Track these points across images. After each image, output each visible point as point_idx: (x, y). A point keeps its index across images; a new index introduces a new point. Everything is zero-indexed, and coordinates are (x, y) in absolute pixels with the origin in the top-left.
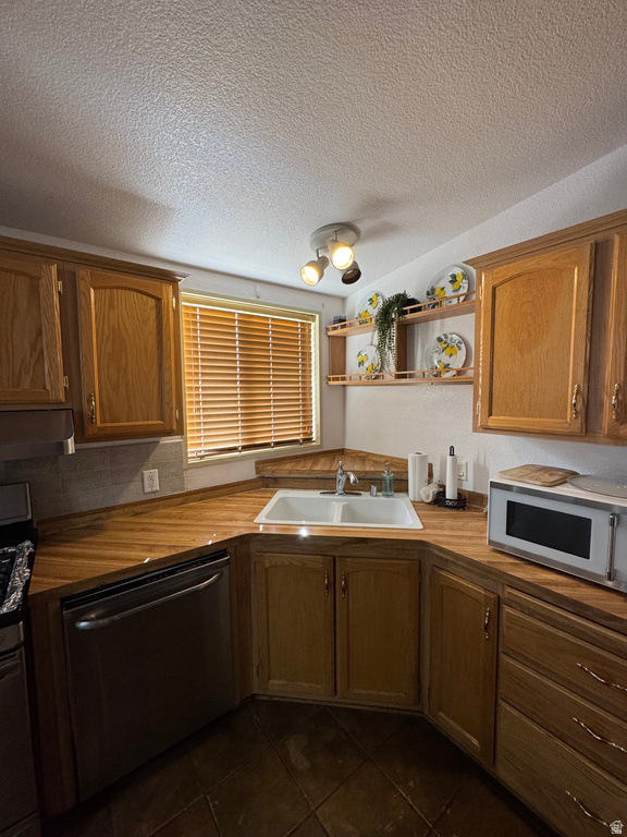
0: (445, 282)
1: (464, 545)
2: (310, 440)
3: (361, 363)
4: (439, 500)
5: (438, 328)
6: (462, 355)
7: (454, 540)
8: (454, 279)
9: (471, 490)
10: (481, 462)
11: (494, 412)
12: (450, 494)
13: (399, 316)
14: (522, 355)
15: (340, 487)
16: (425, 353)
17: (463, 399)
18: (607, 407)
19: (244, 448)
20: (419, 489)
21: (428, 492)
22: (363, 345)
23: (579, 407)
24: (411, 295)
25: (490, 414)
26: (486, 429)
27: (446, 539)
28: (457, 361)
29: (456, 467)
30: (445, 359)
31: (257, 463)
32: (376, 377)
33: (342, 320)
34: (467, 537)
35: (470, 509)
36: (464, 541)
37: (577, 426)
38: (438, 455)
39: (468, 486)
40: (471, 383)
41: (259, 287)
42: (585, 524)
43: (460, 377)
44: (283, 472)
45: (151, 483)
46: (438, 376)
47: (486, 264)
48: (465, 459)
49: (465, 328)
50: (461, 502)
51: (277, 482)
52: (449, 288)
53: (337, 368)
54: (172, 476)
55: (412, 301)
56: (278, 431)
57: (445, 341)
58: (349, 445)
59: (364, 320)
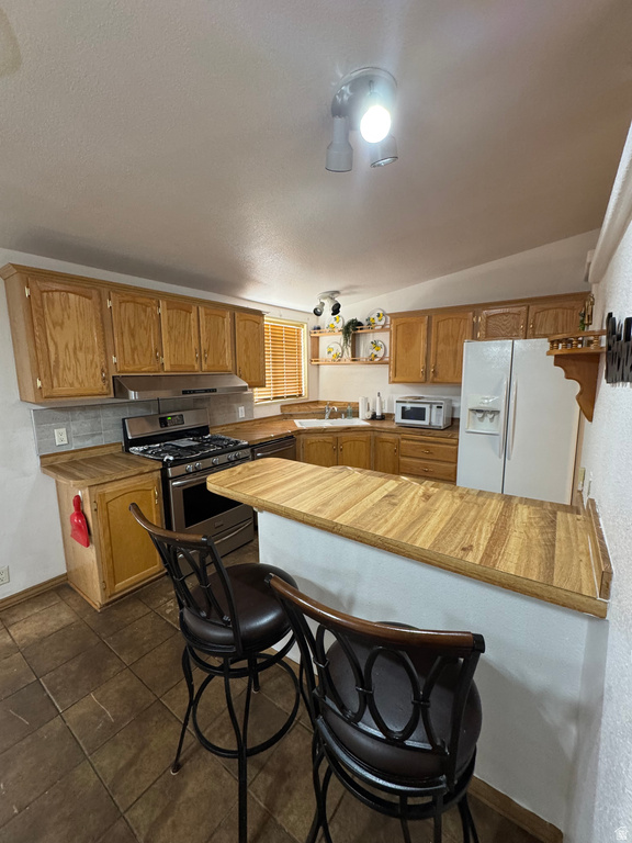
0: (375, 316)
2: (300, 395)
3: (329, 352)
4: (374, 417)
5: (371, 337)
6: (382, 351)
8: (379, 315)
12: (378, 414)
13: (353, 330)
14: (406, 352)
15: (327, 416)
16: (365, 349)
17: (384, 371)
18: (431, 372)
19: (274, 398)
20: (364, 414)
21: (369, 415)
22: (332, 342)
23: (423, 372)
24: (359, 320)
25: (396, 376)
26: (394, 382)
28: (381, 354)
29: (381, 403)
30: (375, 353)
31: (282, 406)
32: (338, 359)
33: (319, 328)
35: (387, 419)
38: (372, 397)
39: (386, 411)
40: (387, 363)
41: (282, 311)
42: (424, 410)
43: (382, 362)
44: (295, 410)
45: (241, 413)
46: (371, 361)
47: (394, 316)
48: (385, 398)
49: (384, 338)
50: (383, 417)
51: (292, 416)
52: (377, 319)
53: (315, 355)
54: (249, 411)
55: (360, 324)
56: (287, 389)
57: (375, 343)
58: (321, 398)
59: (332, 330)
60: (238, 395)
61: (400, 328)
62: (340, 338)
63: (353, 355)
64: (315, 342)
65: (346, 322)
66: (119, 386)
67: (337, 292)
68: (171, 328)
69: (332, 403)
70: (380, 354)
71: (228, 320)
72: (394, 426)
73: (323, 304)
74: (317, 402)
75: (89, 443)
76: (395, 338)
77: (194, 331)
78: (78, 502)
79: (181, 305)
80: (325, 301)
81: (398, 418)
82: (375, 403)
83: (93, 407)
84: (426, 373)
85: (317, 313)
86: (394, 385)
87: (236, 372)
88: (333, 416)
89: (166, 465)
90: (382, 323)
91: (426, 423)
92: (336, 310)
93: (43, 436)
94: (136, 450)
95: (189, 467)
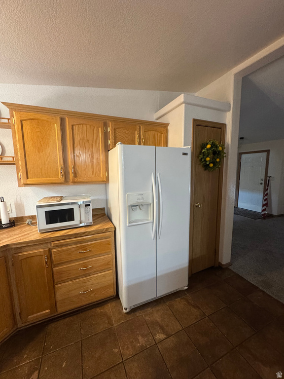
1: (27, 238)
7: (22, 238)
9: (16, 216)
10: (19, 202)
11: (29, 177)
12: (4, 221)
14: (39, 152)
18: (71, 173)
23: (63, 173)
25: (27, 178)
26: (26, 185)
27: (18, 239)
29: (5, 207)
34: (26, 234)
35: (17, 225)
36: (27, 236)
37: (63, 180)
39: (13, 215)
40: (14, 164)
42: (72, 210)
43: (1, 162)
47: (15, 108)
50: (12, 224)
84: (65, 174)
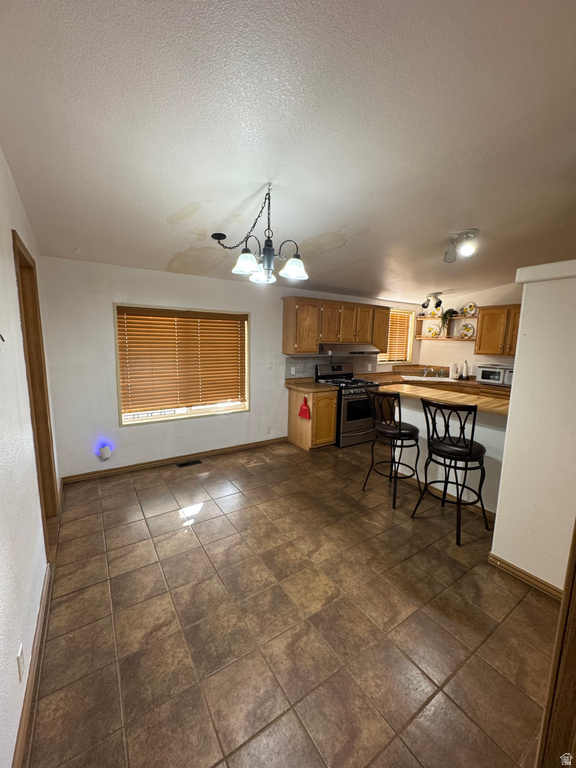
0: (467, 307)
2: (406, 360)
3: (430, 331)
4: (461, 378)
5: (464, 322)
6: (471, 331)
8: (471, 307)
13: (449, 317)
14: (489, 333)
15: (425, 375)
16: (457, 331)
17: (471, 346)
18: (507, 348)
19: (389, 361)
20: (453, 374)
21: (458, 376)
22: (433, 324)
23: (501, 348)
24: (455, 309)
25: (480, 349)
26: (478, 354)
29: (467, 368)
30: (465, 332)
31: (393, 366)
32: (436, 336)
33: (424, 315)
37: (501, 352)
38: (460, 364)
39: (470, 374)
40: (474, 341)
41: (399, 304)
43: (470, 339)
44: (402, 370)
45: (370, 369)
46: (462, 338)
47: (482, 309)
48: (471, 365)
49: (473, 323)
50: (468, 378)
51: (399, 373)
52: (469, 309)
53: (419, 332)
54: (374, 367)
55: (455, 312)
56: (397, 356)
57: (466, 326)
58: (420, 363)
59: (433, 316)
60: (370, 357)
61: (486, 317)
62: (439, 322)
63: (448, 333)
64: (420, 324)
65: (445, 311)
66: (322, 348)
67: (440, 293)
68: (345, 319)
69: (429, 367)
70: (470, 333)
71: (371, 313)
72: (476, 383)
73: (429, 300)
74: (417, 366)
75: (302, 376)
76: (481, 324)
77: (354, 320)
78: (306, 400)
79: (350, 307)
80: (431, 299)
81: (479, 378)
82: (462, 368)
83: (302, 358)
84: (503, 348)
85: (424, 306)
86: (479, 356)
87: (372, 343)
88: (430, 374)
89: (341, 388)
90: (473, 312)
91: (500, 382)
92: (438, 304)
93: (288, 370)
94: (322, 381)
95: (352, 391)
